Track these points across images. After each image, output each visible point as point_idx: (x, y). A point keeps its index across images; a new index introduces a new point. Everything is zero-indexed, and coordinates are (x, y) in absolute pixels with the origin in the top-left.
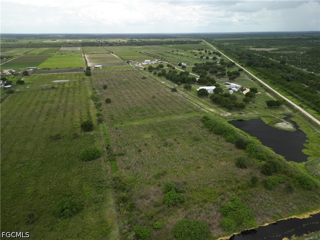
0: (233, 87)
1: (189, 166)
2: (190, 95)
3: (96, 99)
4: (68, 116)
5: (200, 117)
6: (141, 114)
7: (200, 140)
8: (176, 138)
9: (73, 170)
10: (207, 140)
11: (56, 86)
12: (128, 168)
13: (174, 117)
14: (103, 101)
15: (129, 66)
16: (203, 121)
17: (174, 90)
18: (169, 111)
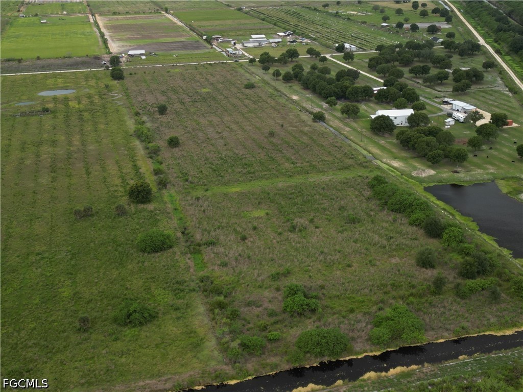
0: (458, 110)
1: (332, 264)
2: (354, 130)
3: (147, 137)
4: (97, 173)
5: (367, 177)
6: (245, 171)
7: (359, 222)
8: (314, 217)
9: (130, 267)
10: (372, 221)
11: (50, 106)
12: (225, 265)
13: (314, 178)
14: (162, 144)
15: (212, 50)
16: (372, 187)
17: (319, 117)
18: (305, 164)
